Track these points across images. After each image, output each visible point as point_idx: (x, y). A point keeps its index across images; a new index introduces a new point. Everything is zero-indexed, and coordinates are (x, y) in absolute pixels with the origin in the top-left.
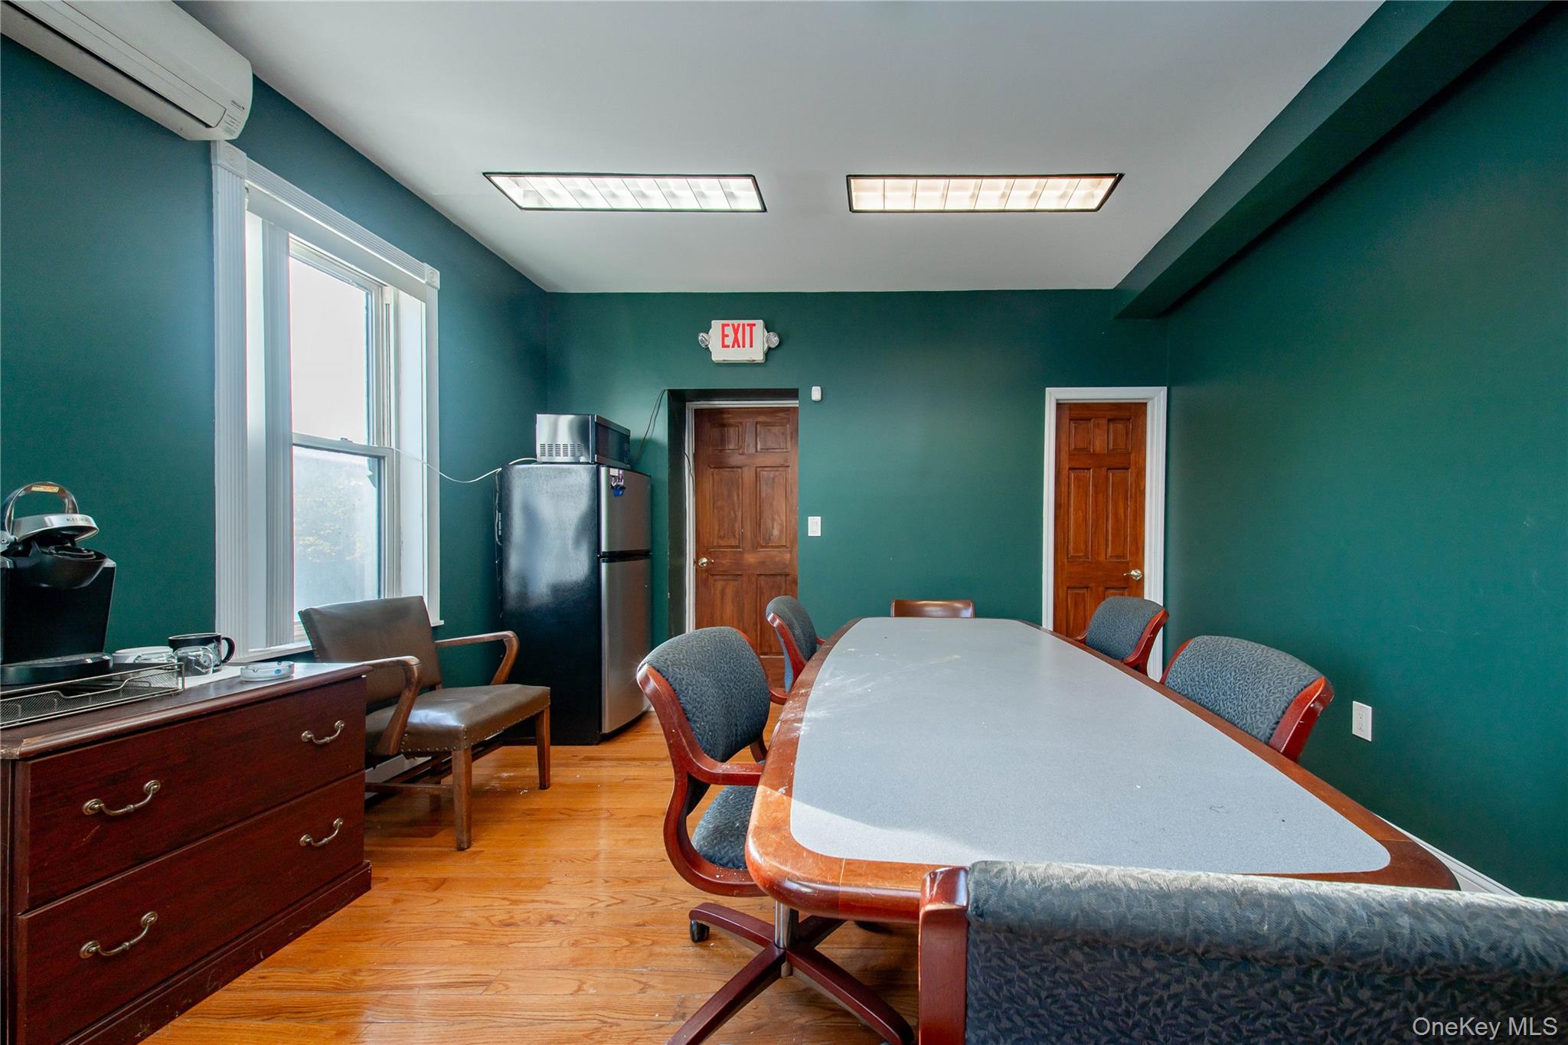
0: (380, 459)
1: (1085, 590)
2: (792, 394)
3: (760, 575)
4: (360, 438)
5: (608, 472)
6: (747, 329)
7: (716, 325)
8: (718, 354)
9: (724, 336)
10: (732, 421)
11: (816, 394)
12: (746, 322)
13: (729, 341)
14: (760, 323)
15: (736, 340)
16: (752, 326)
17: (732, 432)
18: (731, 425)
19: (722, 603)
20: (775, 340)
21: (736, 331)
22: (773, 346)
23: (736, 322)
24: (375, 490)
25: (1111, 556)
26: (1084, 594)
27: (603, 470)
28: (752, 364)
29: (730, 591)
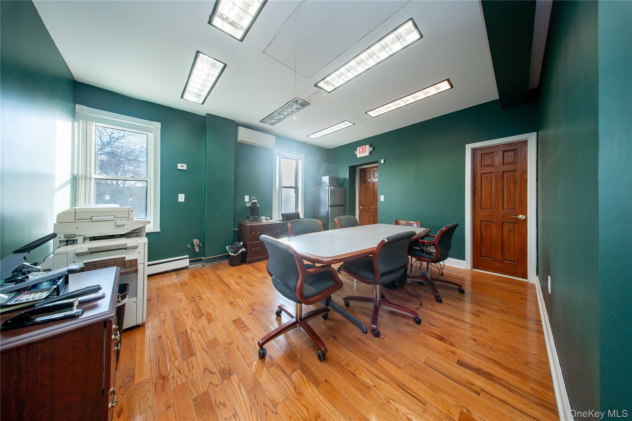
0: (296, 189)
1: (491, 222)
2: (377, 162)
3: (374, 212)
4: (294, 186)
5: (330, 188)
6: (365, 148)
7: (358, 148)
8: (359, 156)
9: (360, 151)
10: (367, 171)
11: (382, 161)
12: (364, 146)
13: (361, 152)
14: (368, 146)
15: (362, 151)
16: (366, 147)
17: (368, 173)
18: (368, 172)
19: (365, 219)
20: (372, 149)
21: (362, 149)
22: (371, 151)
23: (362, 147)
24: (295, 194)
25: (506, 209)
26: (491, 224)
27: (329, 187)
28: (366, 157)
29: (367, 216)
